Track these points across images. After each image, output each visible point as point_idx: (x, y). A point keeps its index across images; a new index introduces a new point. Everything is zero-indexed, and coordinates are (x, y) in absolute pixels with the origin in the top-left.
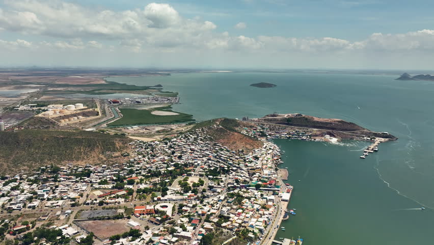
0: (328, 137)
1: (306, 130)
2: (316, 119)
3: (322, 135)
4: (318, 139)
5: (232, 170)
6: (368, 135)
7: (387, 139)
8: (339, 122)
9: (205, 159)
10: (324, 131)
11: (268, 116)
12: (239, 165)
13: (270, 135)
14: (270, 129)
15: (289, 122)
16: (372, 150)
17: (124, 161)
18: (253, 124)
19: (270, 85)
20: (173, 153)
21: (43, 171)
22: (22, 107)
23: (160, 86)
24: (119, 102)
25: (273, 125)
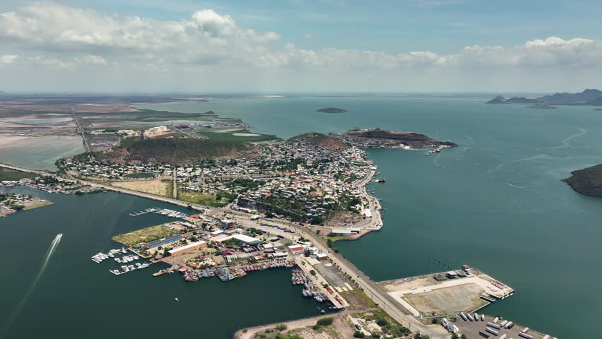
0: (402, 145)
1: (384, 141)
2: (392, 132)
3: (397, 145)
4: (394, 147)
6: (434, 143)
7: (449, 146)
8: (411, 134)
9: (311, 156)
10: (400, 141)
11: (350, 131)
12: (338, 157)
14: (354, 141)
15: (369, 135)
17: (256, 156)
18: (338, 137)
19: (340, 111)
20: (286, 153)
21: (203, 162)
22: (93, 132)
23: (211, 112)
24: (188, 127)
25: (356, 138)
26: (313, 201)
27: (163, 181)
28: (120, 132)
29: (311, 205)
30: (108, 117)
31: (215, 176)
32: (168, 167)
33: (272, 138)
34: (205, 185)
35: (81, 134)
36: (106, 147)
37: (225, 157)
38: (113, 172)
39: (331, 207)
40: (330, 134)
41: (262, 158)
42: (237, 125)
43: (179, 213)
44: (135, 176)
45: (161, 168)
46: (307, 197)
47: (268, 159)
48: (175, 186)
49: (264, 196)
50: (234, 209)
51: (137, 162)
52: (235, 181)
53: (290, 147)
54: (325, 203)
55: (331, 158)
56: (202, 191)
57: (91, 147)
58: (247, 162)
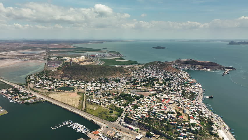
0: (205, 69)
1: (195, 66)
2: (199, 61)
3: (203, 68)
4: (201, 70)
5: (174, 79)
6: (223, 67)
7: (232, 69)
9: (160, 76)
10: (203, 66)
11: (176, 60)
12: (176, 77)
13: (179, 68)
14: (179, 66)
15: (187, 63)
16: (227, 73)
17: (130, 76)
18: (170, 64)
19: (163, 48)
20: (146, 74)
21: (101, 79)
22: (51, 59)
23: (105, 48)
24: (95, 56)
25: (180, 64)
26: (182, 126)
27: (79, 93)
28: (64, 58)
29: (181, 129)
30: (61, 50)
31: (108, 90)
32: (83, 82)
33: (135, 63)
34: (103, 98)
35: (46, 59)
36: (54, 68)
37: (113, 77)
38: (53, 85)
39: (198, 133)
40: (166, 62)
41: (133, 77)
42: (118, 55)
43: (84, 127)
44: (64, 89)
45: (78, 83)
46: (176, 121)
47: (137, 78)
48: (85, 98)
49: (143, 117)
50: (122, 125)
51: (66, 78)
52: (120, 95)
53: (147, 70)
54: (192, 129)
55: (172, 78)
56: (100, 104)
57: (48, 67)
58: (126, 80)
